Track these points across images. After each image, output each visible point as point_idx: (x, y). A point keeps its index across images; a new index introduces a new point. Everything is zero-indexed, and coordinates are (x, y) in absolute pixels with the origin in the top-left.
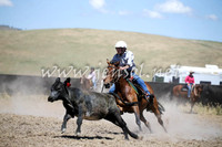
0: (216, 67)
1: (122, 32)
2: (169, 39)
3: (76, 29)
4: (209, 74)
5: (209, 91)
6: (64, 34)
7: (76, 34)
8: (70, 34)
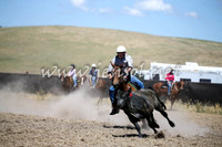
0: (196, 64)
1: (102, 29)
2: (150, 36)
3: (56, 27)
4: (189, 71)
5: (189, 88)
6: (44, 32)
7: (56, 32)
8: (50, 32)
